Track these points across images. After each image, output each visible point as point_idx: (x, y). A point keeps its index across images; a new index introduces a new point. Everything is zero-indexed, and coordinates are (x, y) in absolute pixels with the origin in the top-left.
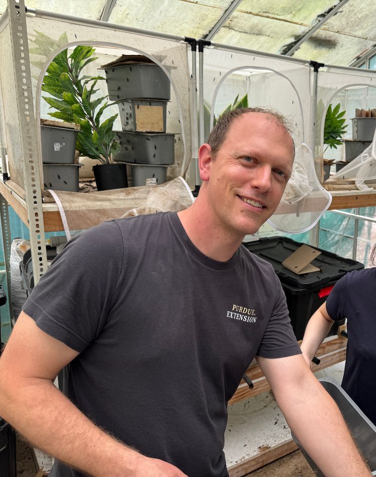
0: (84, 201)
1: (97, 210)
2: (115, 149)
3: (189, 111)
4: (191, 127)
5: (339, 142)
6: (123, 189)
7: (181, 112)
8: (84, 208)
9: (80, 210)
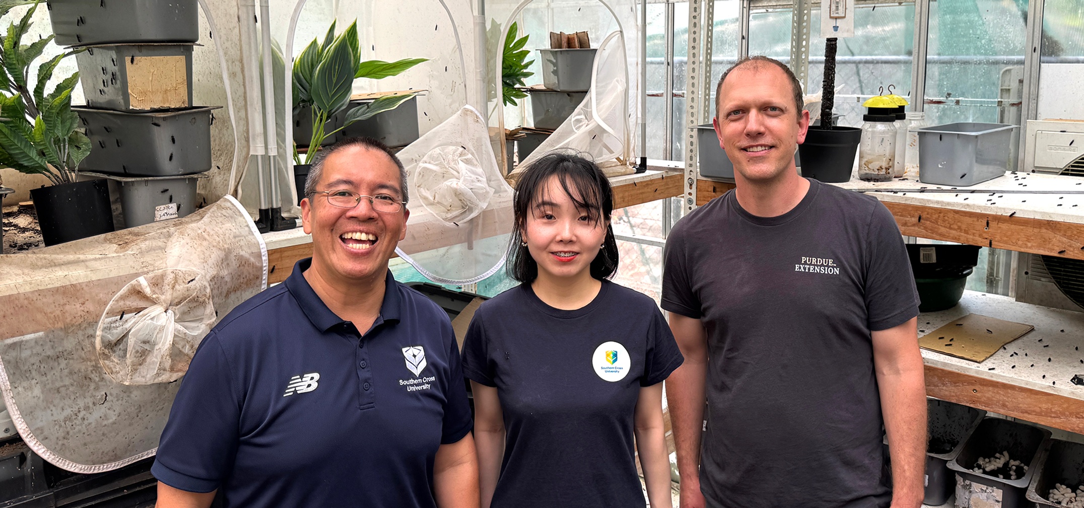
0: (26, 271)
1: (57, 289)
2: (78, 148)
3: (241, 61)
4: (245, 93)
5: (520, 93)
6: (109, 235)
7: (224, 65)
8: (28, 289)
9: (19, 294)
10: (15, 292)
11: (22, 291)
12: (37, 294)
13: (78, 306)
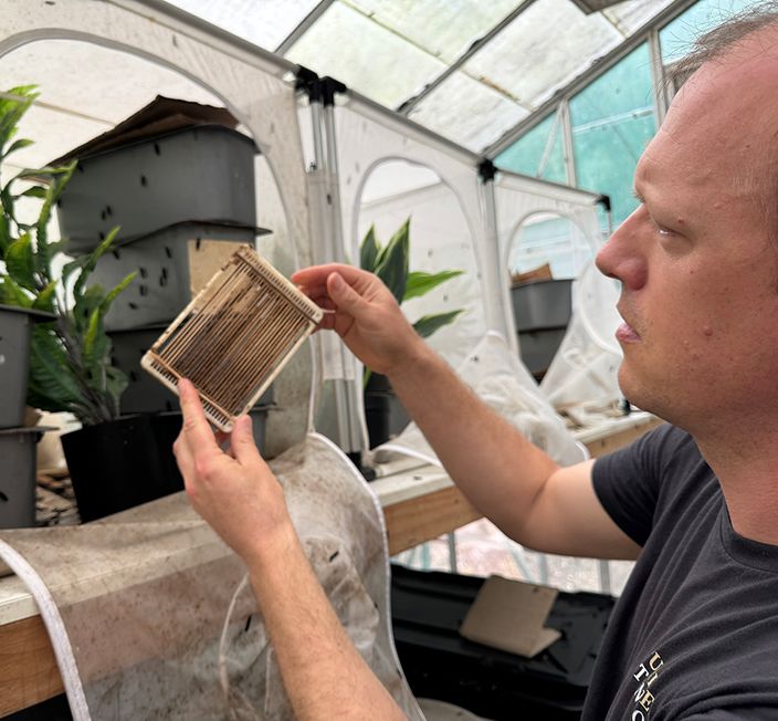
0: (108, 553)
3: (311, 256)
7: (297, 259)
8: (118, 585)
9: (110, 594)
10: (103, 592)
11: (112, 588)
12: (134, 593)
13: (192, 610)
